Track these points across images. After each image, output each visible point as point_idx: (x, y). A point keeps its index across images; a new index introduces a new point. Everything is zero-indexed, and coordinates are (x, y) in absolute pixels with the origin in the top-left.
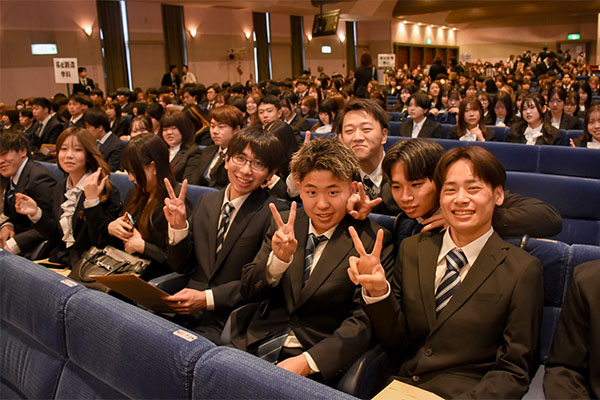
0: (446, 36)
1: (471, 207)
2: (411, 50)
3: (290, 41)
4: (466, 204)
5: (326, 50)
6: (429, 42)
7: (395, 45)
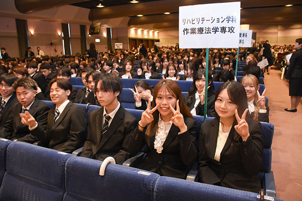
0: (154, 35)
1: (57, 96)
2: (137, 41)
3: (80, 37)
4: (55, 95)
5: (98, 41)
6: (146, 37)
7: (129, 38)
